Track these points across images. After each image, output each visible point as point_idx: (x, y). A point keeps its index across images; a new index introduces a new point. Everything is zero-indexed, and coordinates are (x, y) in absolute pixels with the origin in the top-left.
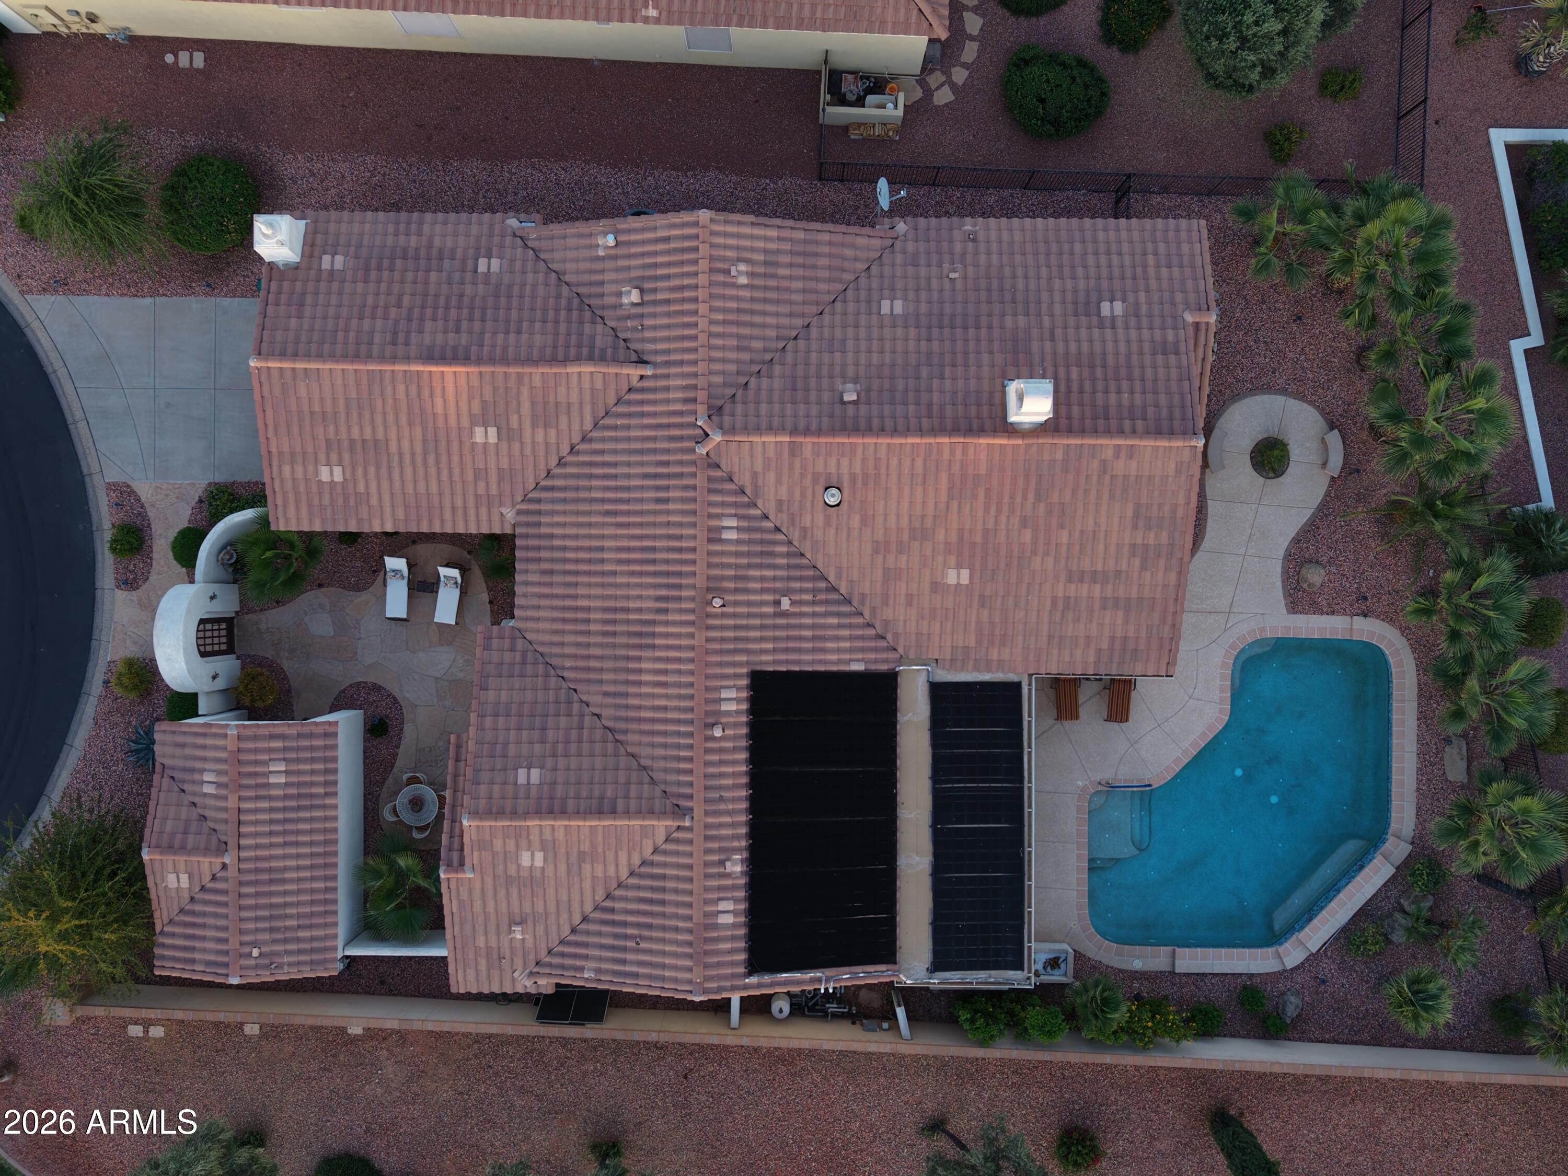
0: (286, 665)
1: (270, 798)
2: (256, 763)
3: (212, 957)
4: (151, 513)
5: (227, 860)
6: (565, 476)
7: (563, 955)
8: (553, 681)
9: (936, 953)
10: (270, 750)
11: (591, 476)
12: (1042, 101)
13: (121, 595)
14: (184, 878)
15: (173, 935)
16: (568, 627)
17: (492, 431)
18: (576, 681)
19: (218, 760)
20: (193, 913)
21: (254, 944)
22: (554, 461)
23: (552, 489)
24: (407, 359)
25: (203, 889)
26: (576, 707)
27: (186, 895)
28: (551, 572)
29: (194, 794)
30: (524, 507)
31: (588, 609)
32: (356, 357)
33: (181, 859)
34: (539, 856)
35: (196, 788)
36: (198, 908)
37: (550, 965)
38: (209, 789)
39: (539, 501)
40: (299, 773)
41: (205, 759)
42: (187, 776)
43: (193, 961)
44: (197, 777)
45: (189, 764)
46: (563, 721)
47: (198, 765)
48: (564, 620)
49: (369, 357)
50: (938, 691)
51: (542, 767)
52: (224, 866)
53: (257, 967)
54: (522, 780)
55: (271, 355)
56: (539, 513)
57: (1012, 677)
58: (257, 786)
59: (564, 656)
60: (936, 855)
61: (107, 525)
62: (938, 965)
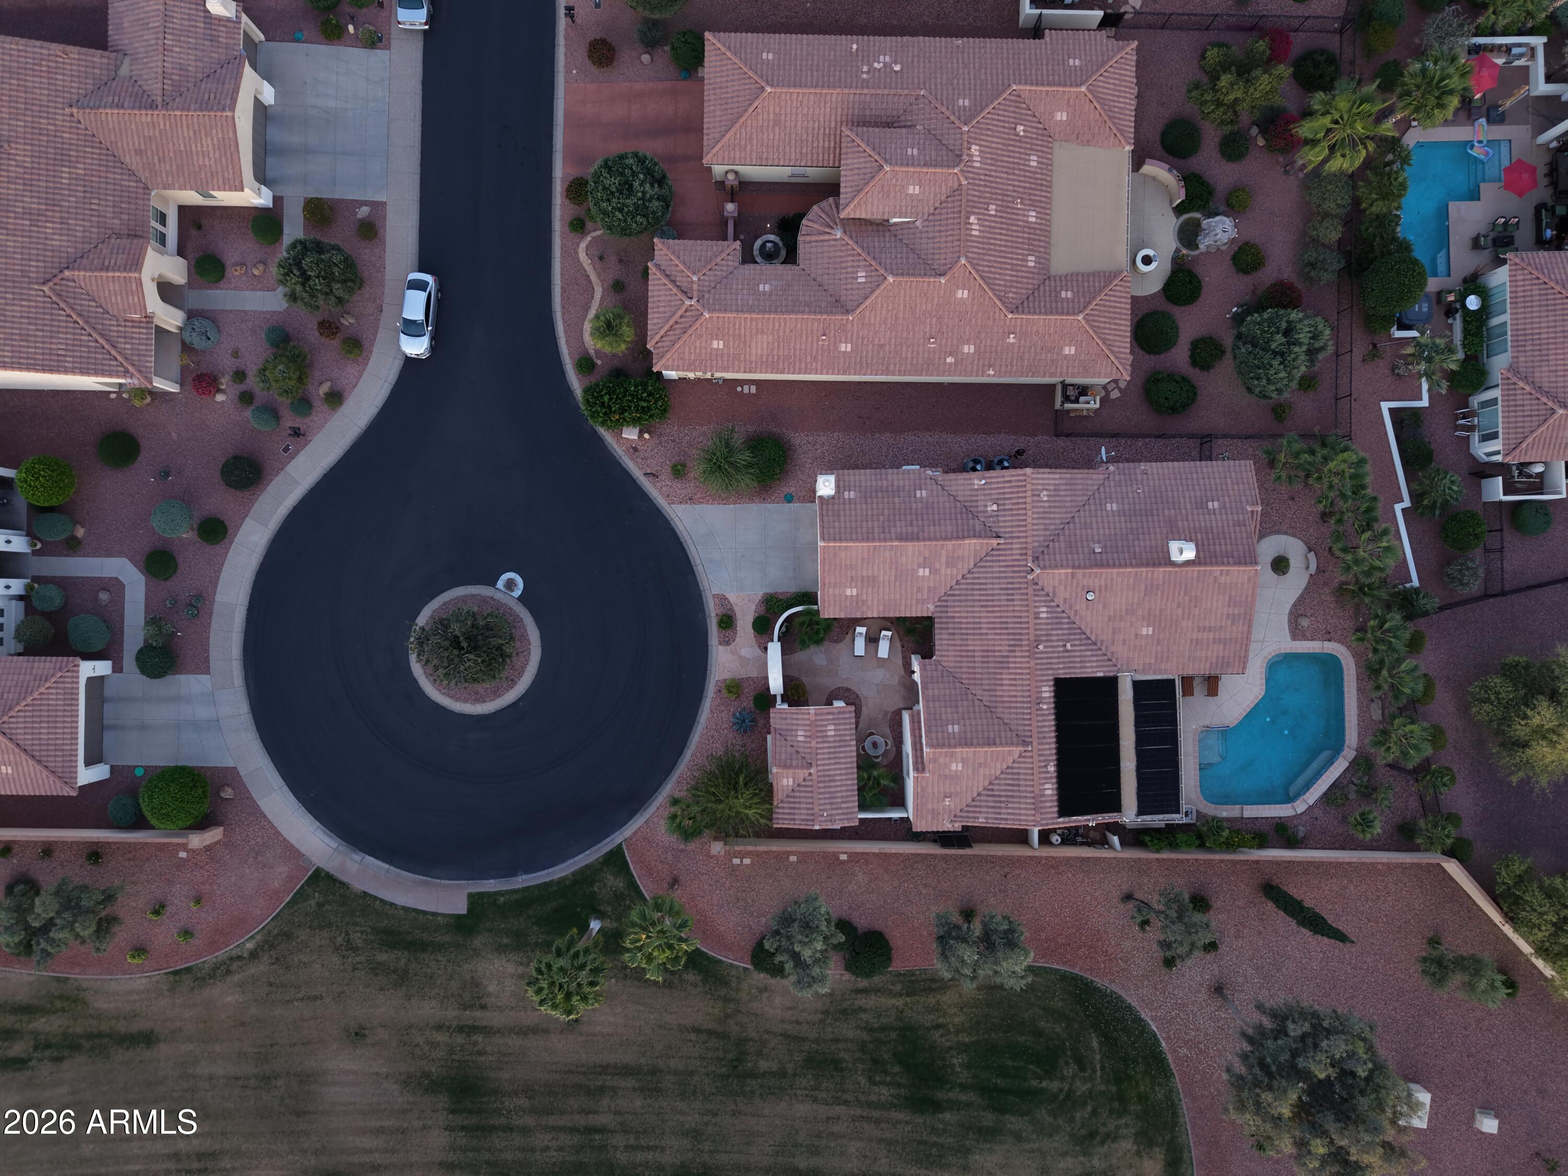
0: (804, 680)
1: (828, 742)
2: (822, 726)
3: (805, 817)
4: (736, 608)
5: (812, 771)
6: (960, 589)
7: (968, 812)
8: (958, 685)
9: (1139, 807)
10: (827, 720)
11: (973, 589)
12: (1166, 399)
13: (721, 648)
14: (791, 780)
15: (783, 808)
16: (964, 659)
17: (927, 570)
18: (969, 684)
19: (804, 725)
20: (794, 797)
21: (824, 810)
22: (954, 582)
23: (953, 595)
24: (891, 540)
25: (799, 785)
26: (970, 696)
27: (791, 788)
28: (954, 634)
29: (792, 741)
30: (939, 604)
31: (974, 651)
32: (868, 540)
33: (791, 771)
34: (960, 765)
35: (794, 738)
36: (797, 794)
37: (962, 817)
38: (800, 739)
39: (947, 601)
40: (839, 730)
41: (798, 725)
42: (789, 733)
43: (794, 819)
44: (794, 733)
45: (789, 727)
46: (965, 703)
47: (794, 727)
48: (961, 656)
49: (874, 540)
50: (1137, 685)
51: (959, 724)
52: (810, 774)
53: (826, 821)
54: (950, 730)
55: (829, 540)
56: (947, 606)
57: (1171, 677)
58: (823, 736)
59: (962, 673)
60: (1138, 761)
61: (713, 614)
62: (1140, 812)
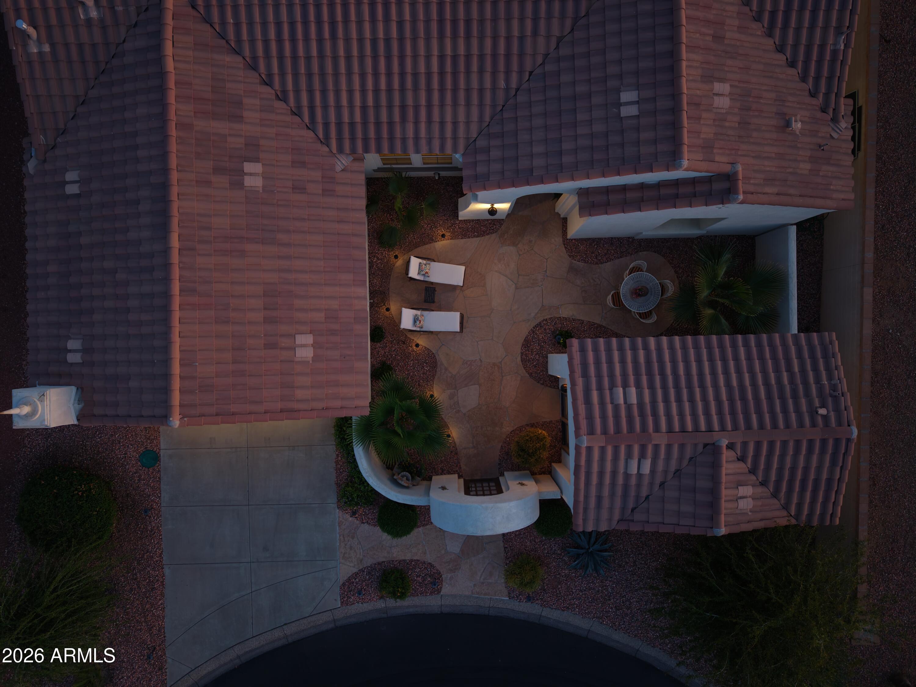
1: (654, 402)
2: (617, 416)
3: (828, 458)
5: (724, 442)
6: (297, 91)
7: (817, 79)
8: (522, 98)
10: (602, 403)
11: (295, 57)
13: (446, 589)
14: (744, 491)
15: (800, 506)
16: (462, 84)
17: (248, 167)
18: (521, 72)
19: (616, 458)
20: (778, 482)
21: (813, 413)
22: (280, 104)
23: (312, 108)
24: (166, 251)
25: (753, 471)
26: (549, 68)
27: (760, 490)
28: (403, 107)
29: (651, 484)
30: (334, 143)
31: (442, 57)
32: (166, 309)
33: (725, 493)
35: (646, 481)
36: (773, 477)
37: (827, 95)
38: (646, 469)
39: (326, 125)
40: (624, 375)
41: (614, 473)
42: (632, 492)
43: (829, 481)
44: (633, 481)
45: (619, 491)
46: (565, 78)
47: (620, 480)
48: (455, 90)
49: (167, 295)
51: (618, 91)
52: (731, 446)
53: (837, 410)
54: (633, 110)
55: (166, 405)
56: (339, 124)
58: (642, 415)
59: (494, 89)
61: (381, 604)
